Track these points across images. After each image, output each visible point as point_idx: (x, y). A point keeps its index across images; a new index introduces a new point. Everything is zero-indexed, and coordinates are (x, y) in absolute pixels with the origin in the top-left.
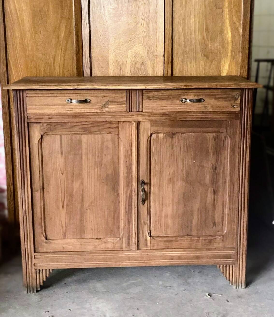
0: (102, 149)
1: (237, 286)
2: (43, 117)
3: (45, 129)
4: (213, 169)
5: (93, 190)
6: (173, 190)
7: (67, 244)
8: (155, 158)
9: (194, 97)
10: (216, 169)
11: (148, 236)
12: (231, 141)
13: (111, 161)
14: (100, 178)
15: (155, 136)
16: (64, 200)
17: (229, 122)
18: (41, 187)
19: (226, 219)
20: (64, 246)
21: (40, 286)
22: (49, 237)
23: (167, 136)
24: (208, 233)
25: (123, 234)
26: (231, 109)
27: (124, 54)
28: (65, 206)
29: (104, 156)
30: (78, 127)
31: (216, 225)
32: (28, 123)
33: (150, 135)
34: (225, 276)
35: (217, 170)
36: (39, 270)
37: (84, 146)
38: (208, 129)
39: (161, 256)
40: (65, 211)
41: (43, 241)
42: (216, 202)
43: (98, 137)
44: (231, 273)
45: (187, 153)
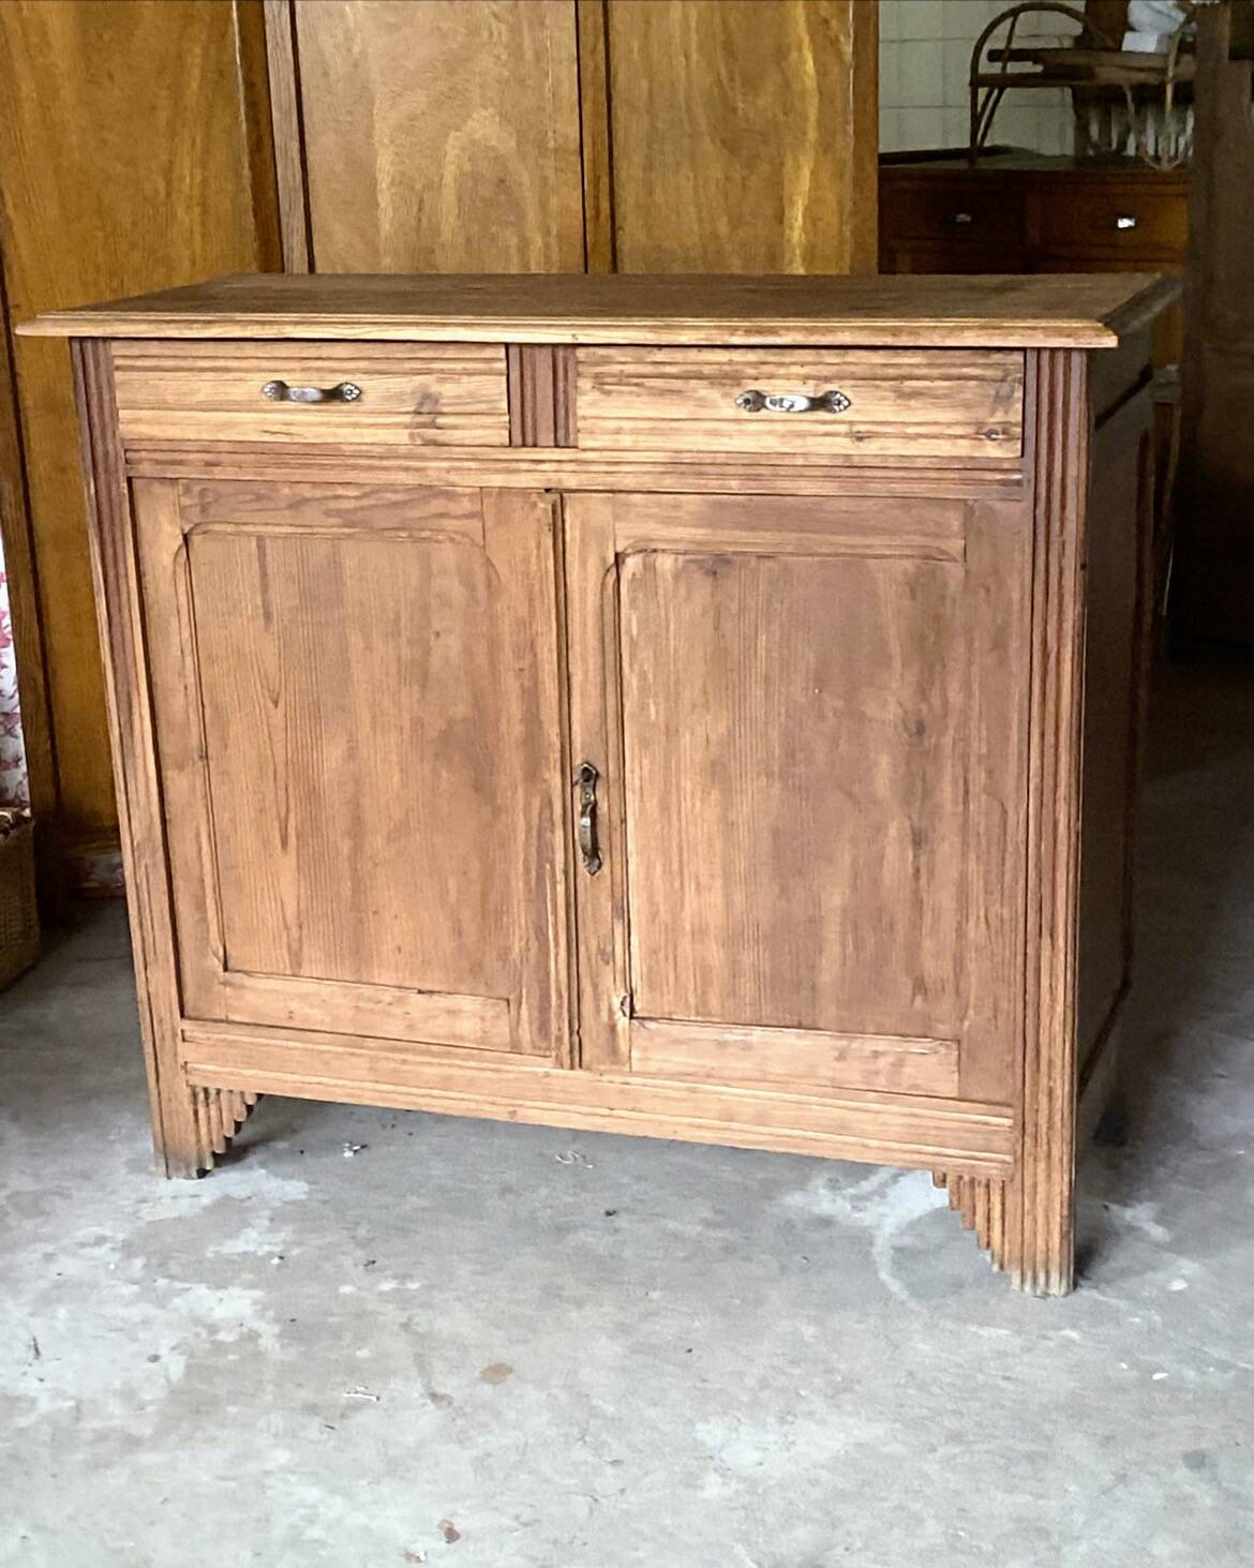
0: (424, 606)
1: (1024, 1278)
2: (183, 456)
3: (198, 509)
4: (906, 728)
6: (725, 817)
7: (303, 997)
8: (639, 665)
10: (921, 729)
11: (621, 1013)
13: (460, 665)
14: (423, 734)
15: (641, 562)
16: (287, 815)
18: (197, 754)
20: (295, 1005)
21: (214, 1155)
22: (234, 960)
23: (693, 567)
24: (890, 1023)
27: (432, 148)
28: (292, 840)
29: (433, 638)
30: (320, 508)
31: (929, 993)
32: (130, 480)
33: (611, 560)
35: (927, 736)
36: (205, 1091)
40: (294, 859)
41: (215, 973)
42: (923, 880)
43: (406, 554)
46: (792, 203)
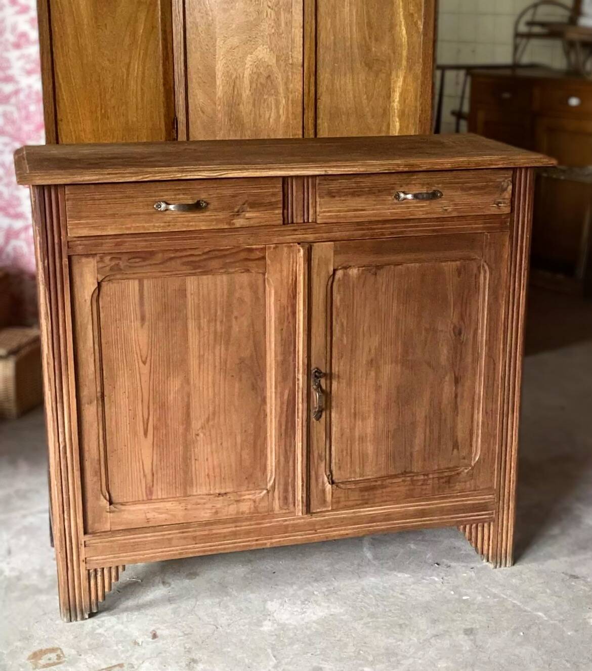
0: (230, 305)
1: (497, 563)
2: (103, 242)
3: (108, 268)
4: (455, 333)
5: (211, 394)
6: (376, 384)
7: (155, 510)
8: (341, 320)
9: (422, 188)
10: (460, 333)
11: (328, 483)
12: (491, 274)
13: (249, 331)
14: (226, 367)
15: (343, 273)
16: (148, 419)
17: (489, 237)
18: (99, 394)
19: (479, 432)
20: (150, 516)
21: (98, 604)
22: (115, 499)
23: (366, 273)
24: (443, 464)
25: (275, 480)
26: (494, 210)
27: (240, 61)
28: (150, 431)
29: (234, 320)
30: (179, 261)
31: (460, 447)
32: (69, 258)
33: (331, 273)
34: (473, 545)
35: (462, 335)
36: (96, 571)
37: (191, 300)
38: (448, 254)
39: (351, 518)
40: (151, 441)
41: (105, 507)
42: (459, 399)
43: (222, 280)
44: (486, 538)
45: (405, 305)
46: (394, 91)
